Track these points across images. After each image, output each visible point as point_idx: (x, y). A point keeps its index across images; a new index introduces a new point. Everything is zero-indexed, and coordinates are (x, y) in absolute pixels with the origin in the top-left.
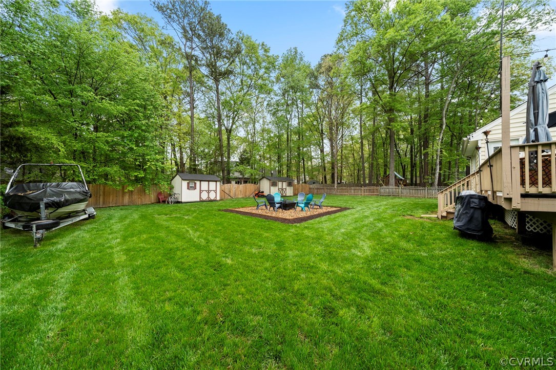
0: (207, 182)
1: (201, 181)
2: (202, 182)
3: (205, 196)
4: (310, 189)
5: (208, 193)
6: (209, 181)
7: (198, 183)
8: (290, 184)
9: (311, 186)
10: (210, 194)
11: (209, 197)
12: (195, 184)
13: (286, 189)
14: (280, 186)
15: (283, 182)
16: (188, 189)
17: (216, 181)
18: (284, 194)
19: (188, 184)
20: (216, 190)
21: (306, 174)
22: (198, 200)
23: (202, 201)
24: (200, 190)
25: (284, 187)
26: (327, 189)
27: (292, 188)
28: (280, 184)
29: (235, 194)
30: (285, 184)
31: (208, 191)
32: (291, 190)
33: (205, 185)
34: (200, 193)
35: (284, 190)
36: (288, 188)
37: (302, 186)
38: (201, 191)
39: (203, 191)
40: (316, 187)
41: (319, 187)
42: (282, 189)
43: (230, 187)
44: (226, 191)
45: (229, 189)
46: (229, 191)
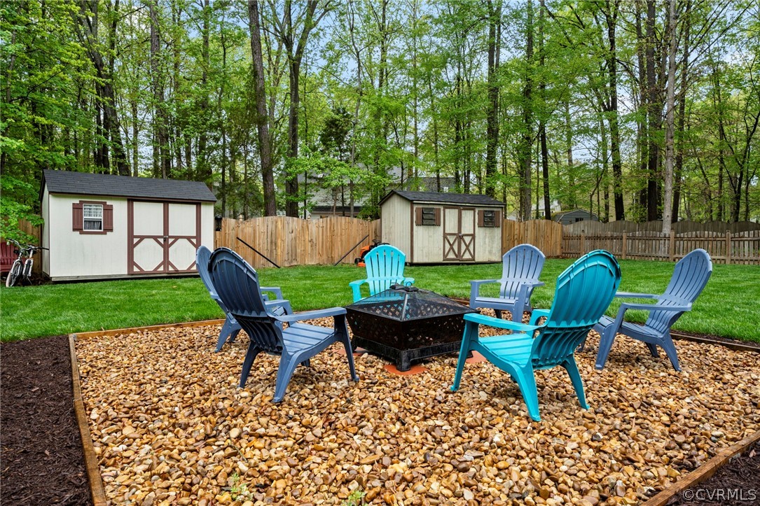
0: (161, 206)
1: (131, 200)
2: (136, 205)
3: (149, 258)
4: (566, 237)
5: (166, 247)
6: (166, 202)
7: (120, 208)
8: (488, 221)
9: (570, 229)
10: (171, 249)
11: (166, 262)
12: (108, 210)
13: (473, 236)
14: (451, 226)
15: (460, 208)
16: (77, 228)
17: (198, 203)
18: (467, 256)
19: (77, 209)
20: (198, 237)
21: (553, 193)
22: (123, 270)
23: (136, 277)
24: (131, 235)
25: (467, 228)
26: (633, 238)
27: (497, 232)
28: (450, 217)
29: (293, 254)
30: (468, 216)
31: (166, 241)
32: (492, 239)
33: (148, 217)
34: (131, 247)
35: (467, 239)
36: (481, 233)
37: (537, 228)
38: (133, 241)
39: (142, 238)
40: (589, 232)
41: (599, 233)
42: (460, 237)
43: (274, 227)
44: (261, 241)
45: (269, 233)
46: (269, 240)
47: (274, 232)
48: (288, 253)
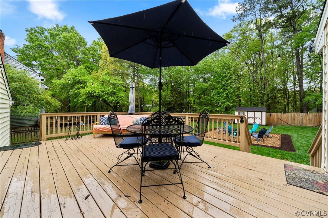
0: (253, 112)
2: (249, 112)
3: (251, 121)
7: (246, 113)
10: (256, 120)
11: (254, 122)
17: (261, 112)
20: (262, 118)
23: (249, 124)
31: (254, 118)
33: (251, 114)
34: (248, 119)
43: (294, 115)
44: (289, 119)
45: (292, 117)
46: (292, 119)
47: (294, 117)
48: (300, 122)
